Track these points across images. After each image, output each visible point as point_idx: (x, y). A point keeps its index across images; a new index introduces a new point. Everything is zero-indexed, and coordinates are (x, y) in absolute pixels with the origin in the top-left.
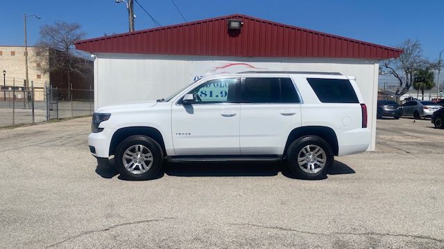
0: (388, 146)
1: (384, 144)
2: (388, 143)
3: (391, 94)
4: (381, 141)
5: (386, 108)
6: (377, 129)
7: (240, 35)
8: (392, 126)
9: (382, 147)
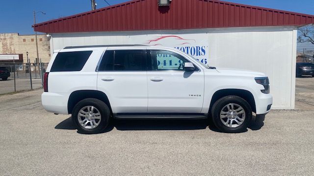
0: (308, 103)
1: (303, 101)
2: (307, 100)
3: (309, 57)
4: (300, 98)
5: (305, 69)
6: (297, 86)
7: (169, 11)
8: (310, 83)
9: (301, 104)
